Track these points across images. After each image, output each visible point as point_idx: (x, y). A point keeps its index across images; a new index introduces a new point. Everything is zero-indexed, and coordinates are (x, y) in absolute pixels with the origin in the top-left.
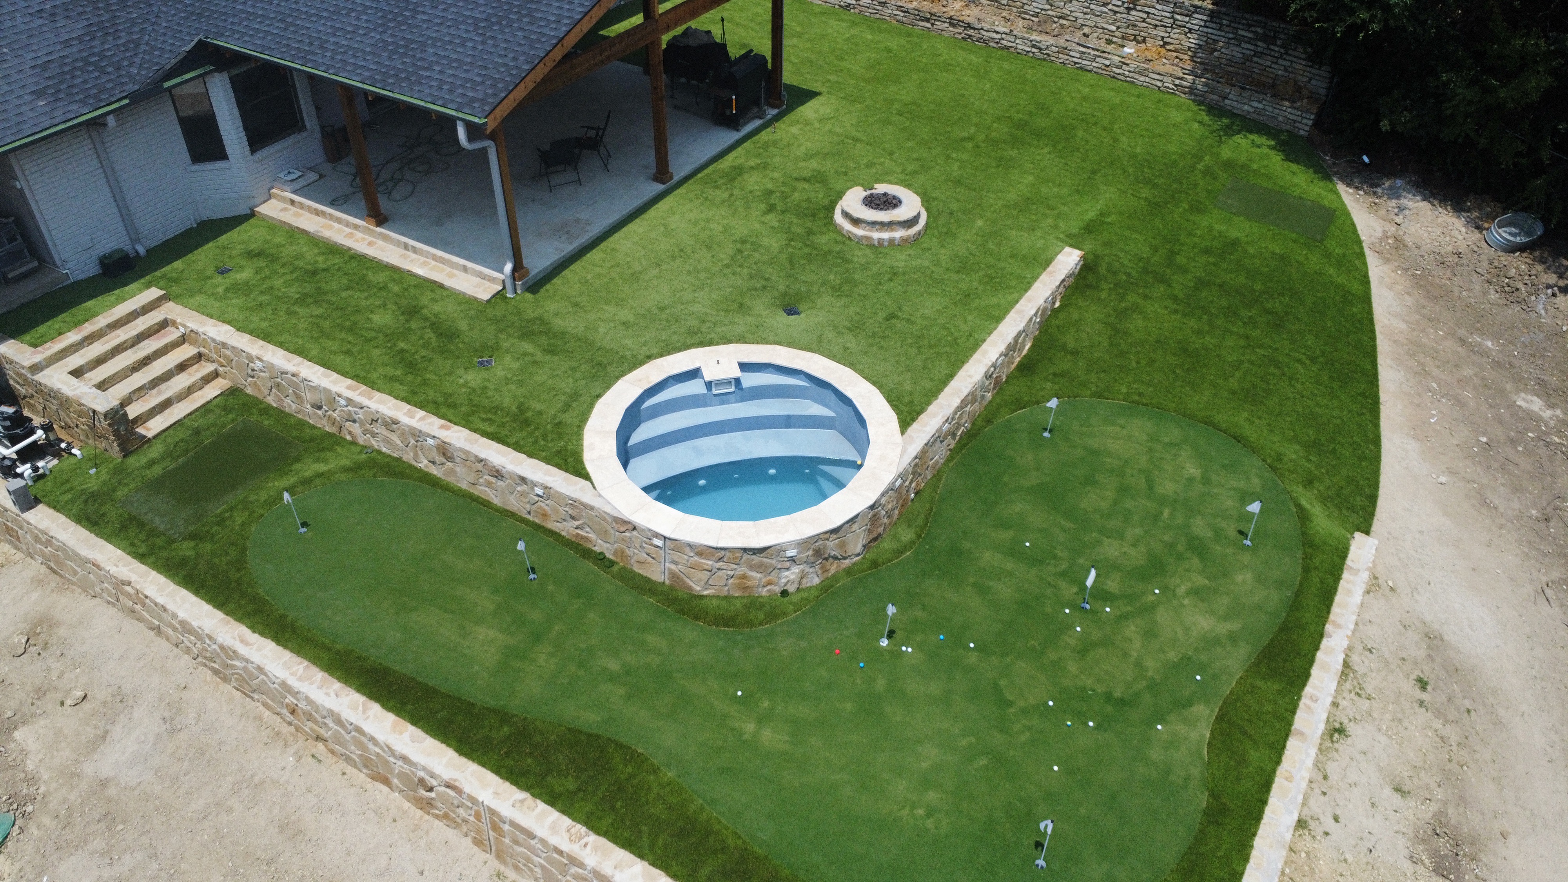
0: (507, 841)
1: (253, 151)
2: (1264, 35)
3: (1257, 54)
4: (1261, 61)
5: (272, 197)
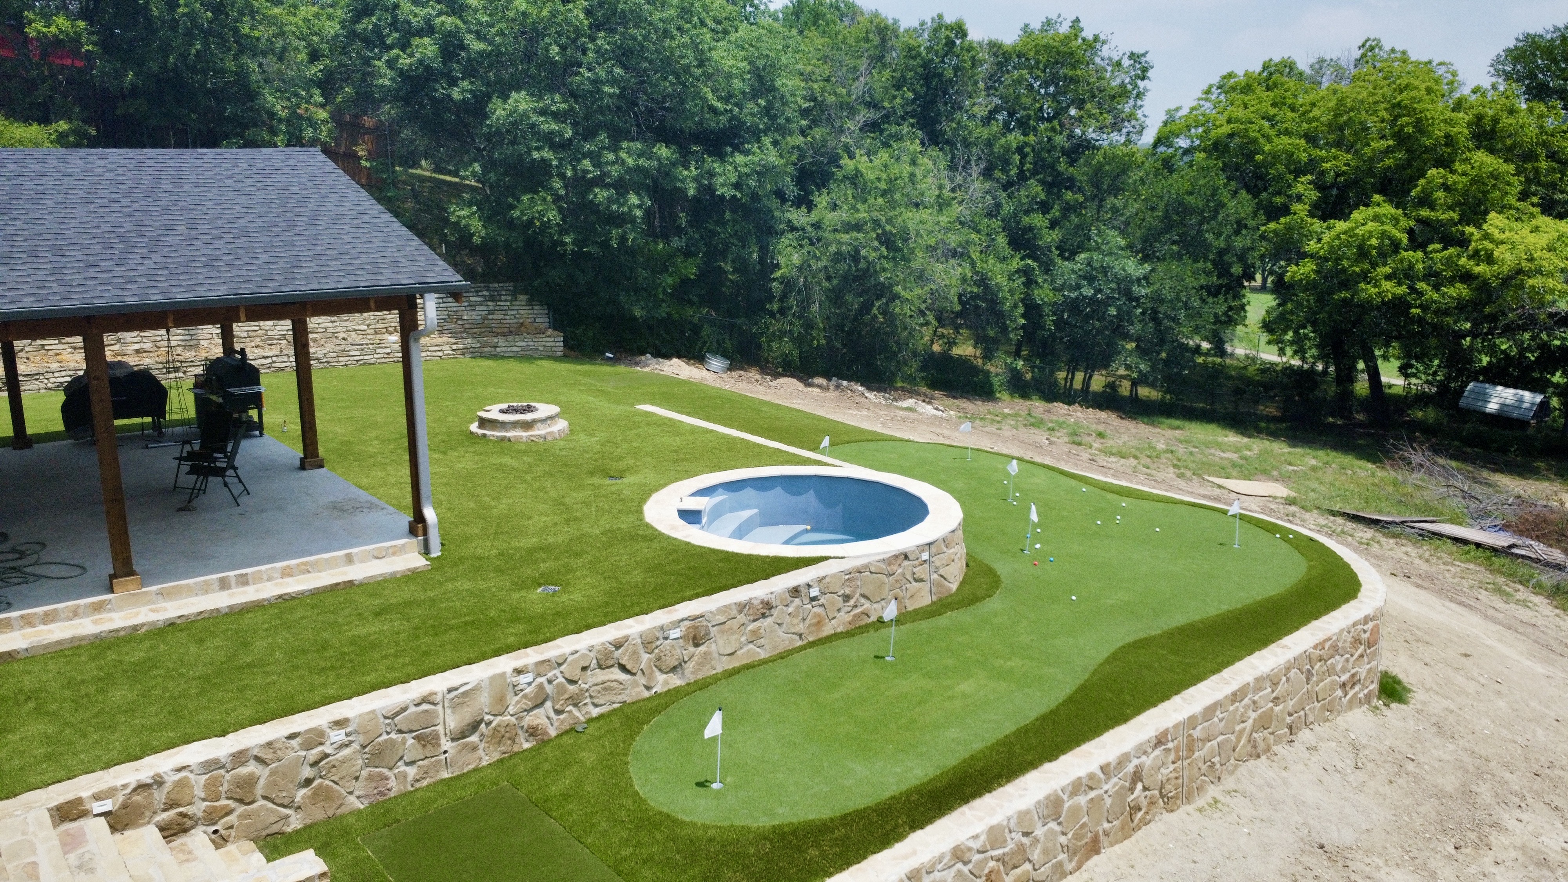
0: (1198, 753)
2: (491, 296)
3: (491, 312)
4: (495, 317)
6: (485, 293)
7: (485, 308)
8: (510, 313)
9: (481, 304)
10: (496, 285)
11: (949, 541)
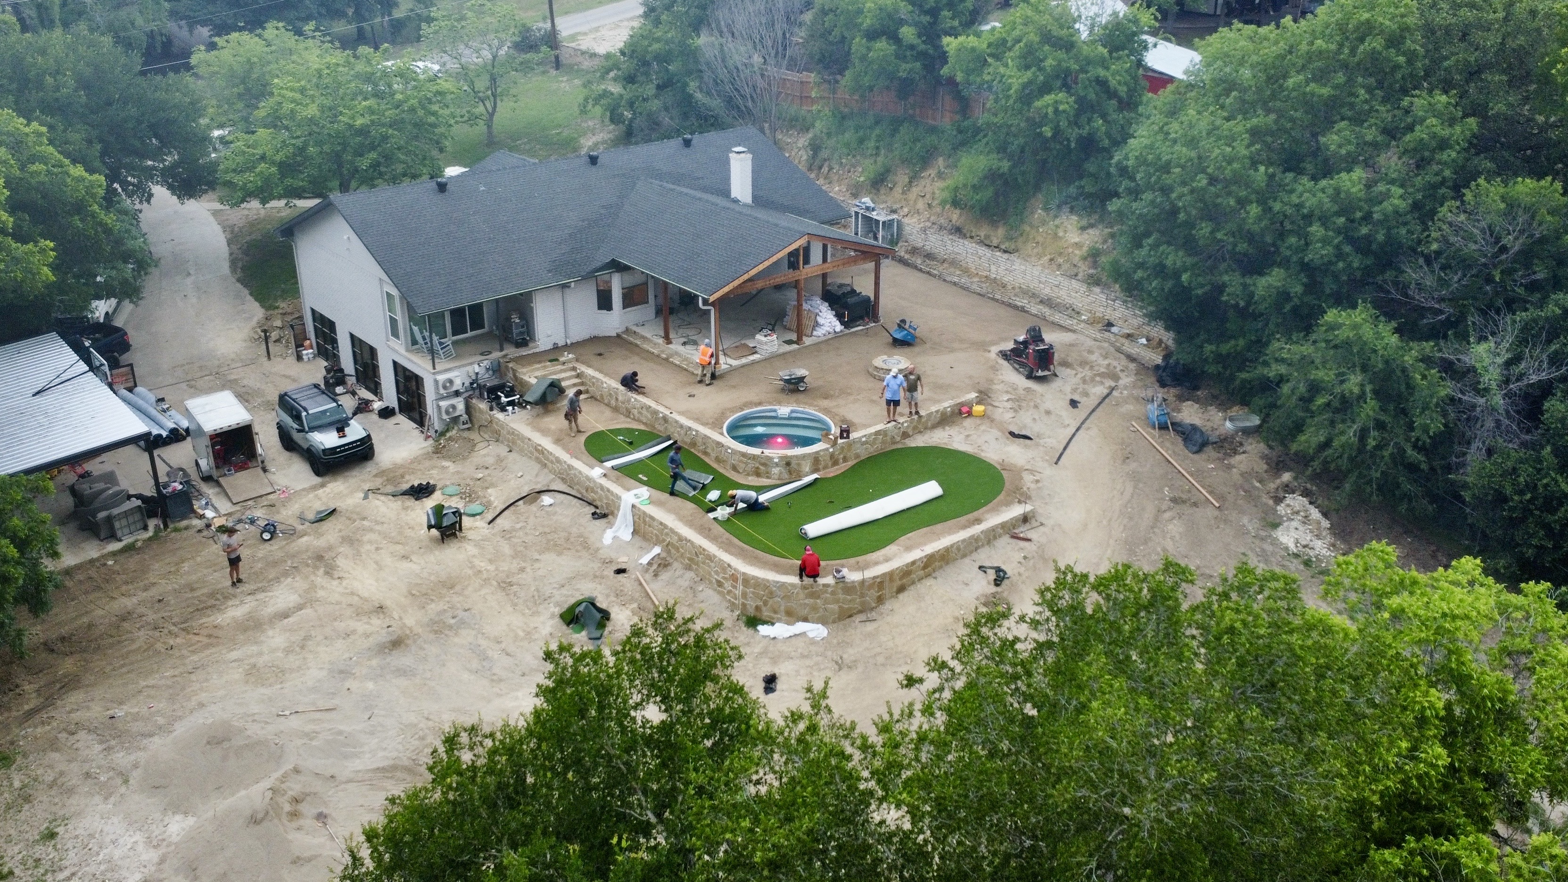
0: (647, 527)
1: (624, 308)
2: (1147, 314)
3: (1141, 324)
4: (1143, 329)
5: (627, 330)
7: (1141, 320)
8: (1152, 329)
9: (1140, 317)
10: (1151, 309)
11: (744, 455)
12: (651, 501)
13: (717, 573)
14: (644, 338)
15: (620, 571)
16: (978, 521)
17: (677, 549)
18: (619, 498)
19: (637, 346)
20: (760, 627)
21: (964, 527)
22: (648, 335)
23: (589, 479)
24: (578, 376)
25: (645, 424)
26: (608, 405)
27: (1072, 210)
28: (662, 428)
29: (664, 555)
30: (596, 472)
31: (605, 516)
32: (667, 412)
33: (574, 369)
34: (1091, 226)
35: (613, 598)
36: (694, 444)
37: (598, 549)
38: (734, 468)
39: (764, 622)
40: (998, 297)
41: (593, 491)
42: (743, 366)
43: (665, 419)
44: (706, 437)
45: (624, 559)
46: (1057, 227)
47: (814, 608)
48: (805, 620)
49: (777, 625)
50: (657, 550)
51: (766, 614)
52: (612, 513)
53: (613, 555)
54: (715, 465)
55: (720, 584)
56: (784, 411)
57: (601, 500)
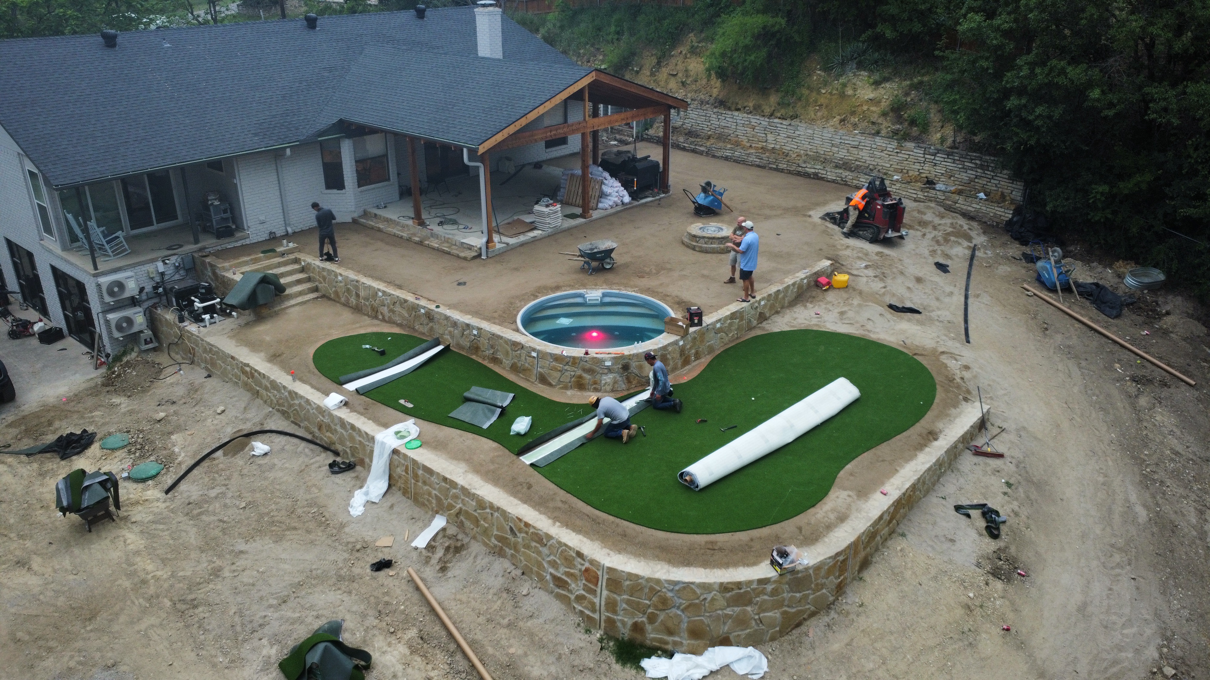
0: (420, 484)
1: (359, 186)
2: (981, 165)
3: (976, 177)
4: (980, 181)
5: (365, 214)
6: (978, 162)
7: (974, 173)
8: (992, 181)
9: (972, 169)
10: (988, 158)
11: (558, 358)
12: (424, 442)
13: (553, 564)
14: (388, 220)
15: (382, 565)
16: (932, 435)
17: (476, 522)
18: (372, 439)
19: (379, 230)
20: (646, 663)
21: (921, 447)
22: (394, 217)
23: (322, 411)
24: (303, 270)
25: (400, 325)
26: (346, 305)
27: (861, 66)
28: (425, 329)
29: (452, 530)
30: (333, 400)
31: (350, 467)
32: (433, 307)
33: (296, 261)
34: (886, 80)
35: (372, 621)
36: (476, 349)
37: (342, 526)
38: (543, 380)
39: (651, 652)
40: (781, 166)
41: (329, 428)
42: (522, 245)
43: (430, 316)
44: (495, 337)
45: (385, 541)
46: (844, 85)
47: (741, 622)
48: (725, 642)
49: (677, 657)
50: (439, 522)
51: (652, 635)
52: (362, 463)
53: (368, 534)
54: (512, 377)
55: (559, 582)
56: (594, 294)
57: (342, 442)
